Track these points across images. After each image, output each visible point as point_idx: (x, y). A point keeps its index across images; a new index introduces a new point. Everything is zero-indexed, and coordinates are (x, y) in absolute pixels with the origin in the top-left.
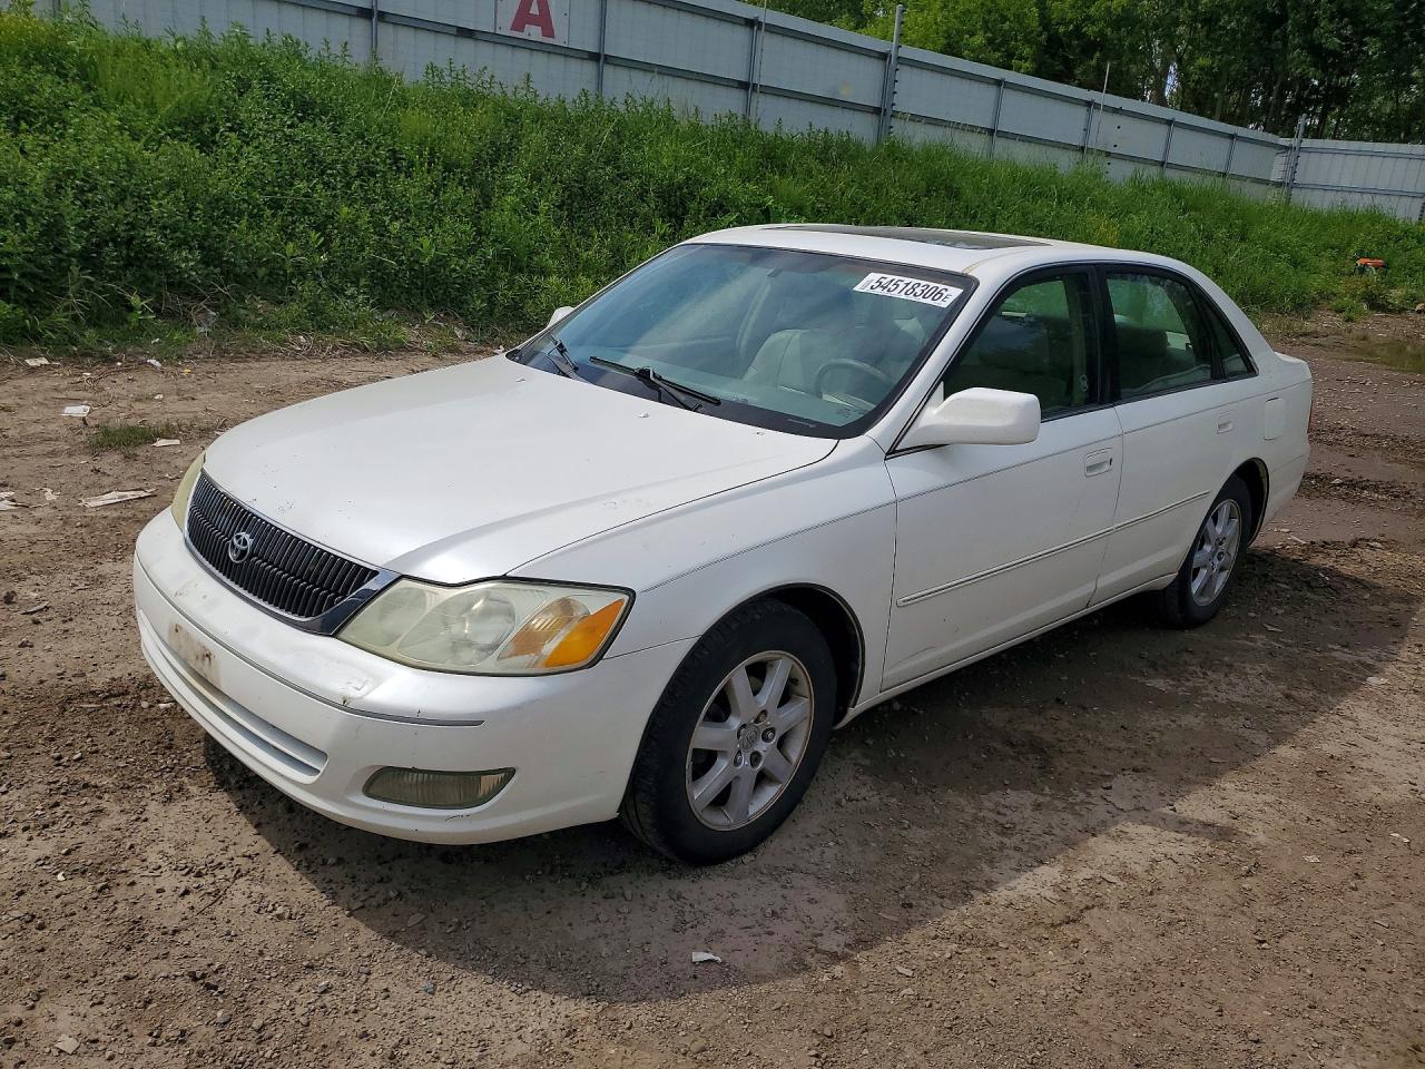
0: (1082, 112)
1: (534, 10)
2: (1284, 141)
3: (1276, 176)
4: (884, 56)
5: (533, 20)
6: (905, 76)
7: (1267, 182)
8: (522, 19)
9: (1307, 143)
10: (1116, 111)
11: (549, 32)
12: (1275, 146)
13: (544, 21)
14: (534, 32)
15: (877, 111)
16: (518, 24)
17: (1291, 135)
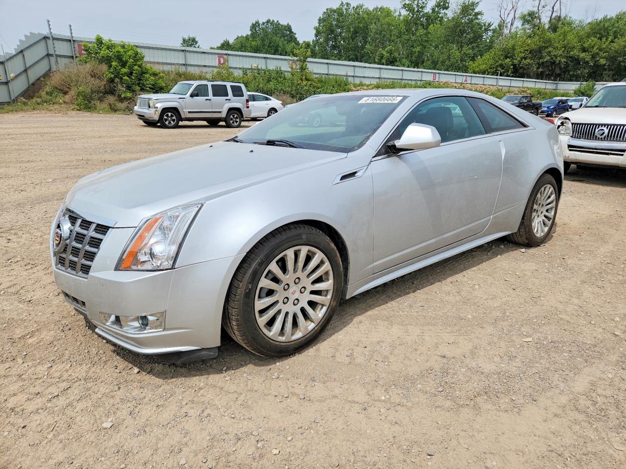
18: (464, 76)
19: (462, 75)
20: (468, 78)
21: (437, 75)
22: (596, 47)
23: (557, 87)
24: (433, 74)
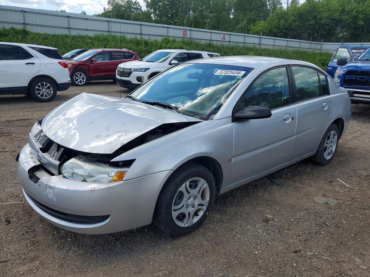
0: (286, 41)
1: (224, 38)
2: (320, 43)
3: (319, 48)
4: (260, 38)
5: (224, 39)
6: (262, 40)
7: (318, 49)
8: (223, 39)
9: (323, 43)
10: (291, 41)
11: (225, 40)
12: (318, 44)
13: (225, 39)
14: (224, 40)
15: (259, 44)
16: (222, 39)
17: (320, 42)
18: (221, 34)
19: (219, 33)
20: (226, 35)
21: (188, 32)
22: (355, 11)
23: (321, 47)
24: (182, 31)
